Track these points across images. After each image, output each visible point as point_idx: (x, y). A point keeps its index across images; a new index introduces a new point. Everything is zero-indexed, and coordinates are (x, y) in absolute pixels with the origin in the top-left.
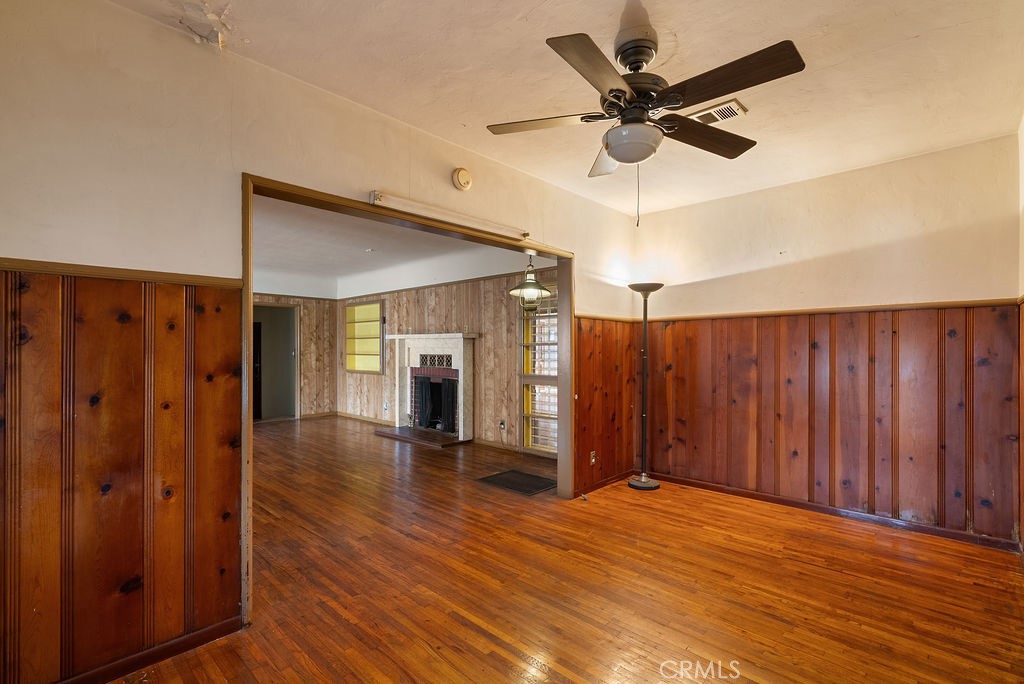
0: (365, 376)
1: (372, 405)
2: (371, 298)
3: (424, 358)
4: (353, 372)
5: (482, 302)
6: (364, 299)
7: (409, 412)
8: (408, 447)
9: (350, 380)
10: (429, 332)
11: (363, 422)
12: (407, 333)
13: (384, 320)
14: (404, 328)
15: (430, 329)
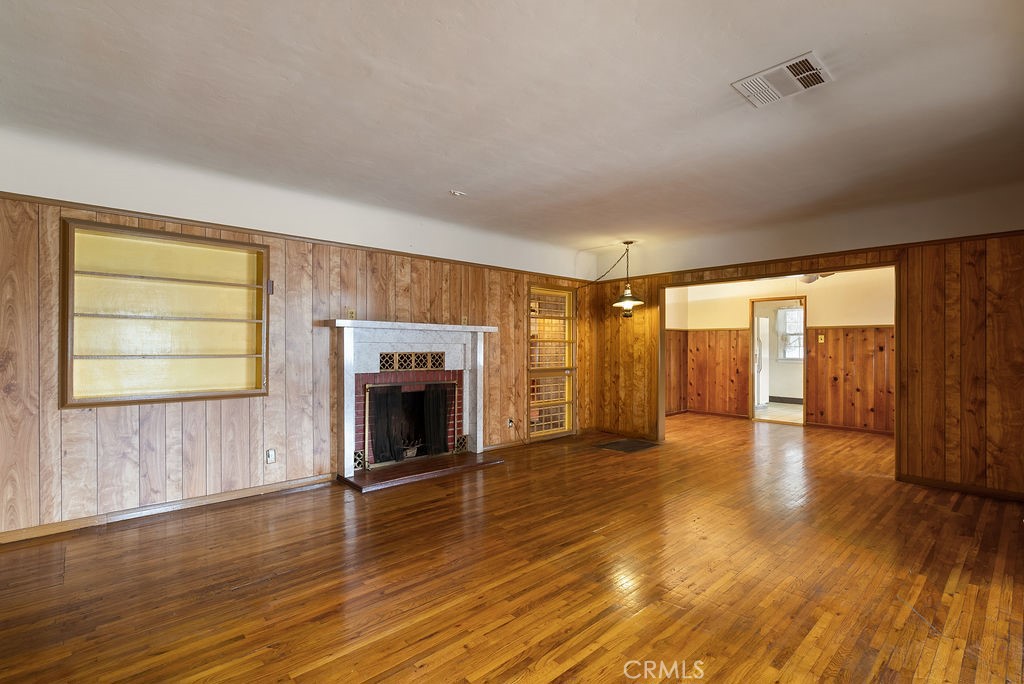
3: (386, 360)
5: (487, 292)
10: (396, 319)
13: (270, 287)
15: (400, 315)
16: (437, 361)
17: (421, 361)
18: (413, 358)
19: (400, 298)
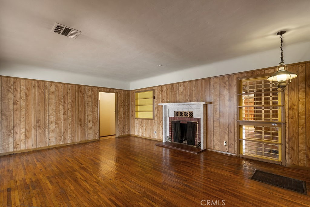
0: (144, 120)
1: (148, 132)
2: (147, 89)
3: (176, 113)
4: (138, 119)
6: (144, 90)
7: (168, 135)
8: (168, 150)
9: (136, 122)
10: (179, 102)
11: (143, 139)
12: (167, 102)
13: (154, 98)
14: (165, 100)
15: (180, 100)
16: (191, 114)
17: (186, 114)
18: (184, 113)
19: (180, 96)
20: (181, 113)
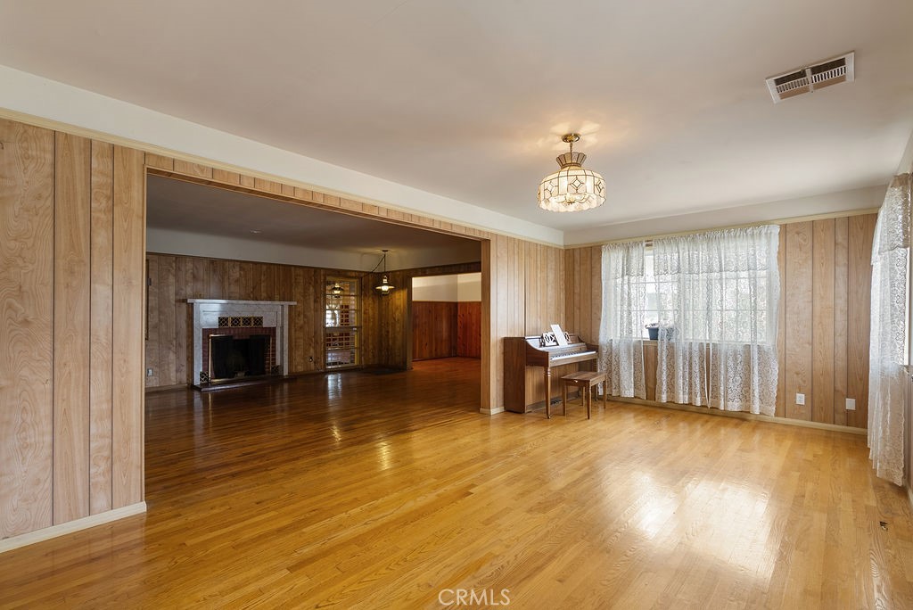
3: (221, 320)
5: (293, 281)
7: (201, 370)
15: (233, 295)
16: (258, 321)
17: (247, 321)
18: (241, 320)
19: (232, 286)
20: (236, 321)
